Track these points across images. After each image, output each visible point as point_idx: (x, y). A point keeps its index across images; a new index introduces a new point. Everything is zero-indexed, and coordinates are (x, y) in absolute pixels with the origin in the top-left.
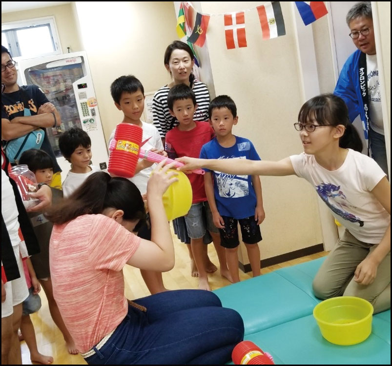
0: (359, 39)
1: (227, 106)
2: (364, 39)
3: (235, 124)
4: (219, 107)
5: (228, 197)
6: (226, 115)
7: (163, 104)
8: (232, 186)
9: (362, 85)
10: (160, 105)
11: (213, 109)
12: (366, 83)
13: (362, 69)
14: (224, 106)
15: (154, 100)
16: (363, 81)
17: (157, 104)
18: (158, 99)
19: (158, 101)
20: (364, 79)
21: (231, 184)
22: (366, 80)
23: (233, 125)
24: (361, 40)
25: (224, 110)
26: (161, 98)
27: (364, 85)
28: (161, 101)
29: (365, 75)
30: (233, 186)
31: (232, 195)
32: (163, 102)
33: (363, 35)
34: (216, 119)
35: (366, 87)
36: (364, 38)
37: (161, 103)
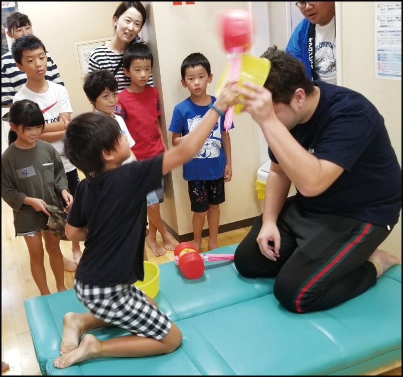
0: (306, 9)
1: (201, 64)
2: (311, 9)
3: (210, 83)
4: (193, 66)
5: (203, 157)
6: (201, 74)
7: (100, 65)
8: (208, 146)
9: (311, 56)
10: (97, 66)
11: (187, 68)
12: (314, 54)
13: (310, 39)
14: (198, 64)
15: (90, 60)
16: (311, 52)
17: (93, 64)
18: (94, 58)
19: (95, 61)
20: (312, 50)
21: (208, 144)
22: (314, 52)
23: (208, 83)
24: (309, 10)
25: (199, 68)
26: (98, 58)
27: (312, 57)
28: (98, 61)
29: (313, 46)
30: (210, 146)
31: (207, 156)
32: (100, 63)
33: (311, 5)
34: (191, 79)
35: (313, 59)
36: (311, 7)
37: (98, 64)
